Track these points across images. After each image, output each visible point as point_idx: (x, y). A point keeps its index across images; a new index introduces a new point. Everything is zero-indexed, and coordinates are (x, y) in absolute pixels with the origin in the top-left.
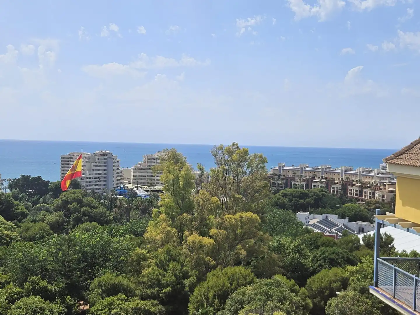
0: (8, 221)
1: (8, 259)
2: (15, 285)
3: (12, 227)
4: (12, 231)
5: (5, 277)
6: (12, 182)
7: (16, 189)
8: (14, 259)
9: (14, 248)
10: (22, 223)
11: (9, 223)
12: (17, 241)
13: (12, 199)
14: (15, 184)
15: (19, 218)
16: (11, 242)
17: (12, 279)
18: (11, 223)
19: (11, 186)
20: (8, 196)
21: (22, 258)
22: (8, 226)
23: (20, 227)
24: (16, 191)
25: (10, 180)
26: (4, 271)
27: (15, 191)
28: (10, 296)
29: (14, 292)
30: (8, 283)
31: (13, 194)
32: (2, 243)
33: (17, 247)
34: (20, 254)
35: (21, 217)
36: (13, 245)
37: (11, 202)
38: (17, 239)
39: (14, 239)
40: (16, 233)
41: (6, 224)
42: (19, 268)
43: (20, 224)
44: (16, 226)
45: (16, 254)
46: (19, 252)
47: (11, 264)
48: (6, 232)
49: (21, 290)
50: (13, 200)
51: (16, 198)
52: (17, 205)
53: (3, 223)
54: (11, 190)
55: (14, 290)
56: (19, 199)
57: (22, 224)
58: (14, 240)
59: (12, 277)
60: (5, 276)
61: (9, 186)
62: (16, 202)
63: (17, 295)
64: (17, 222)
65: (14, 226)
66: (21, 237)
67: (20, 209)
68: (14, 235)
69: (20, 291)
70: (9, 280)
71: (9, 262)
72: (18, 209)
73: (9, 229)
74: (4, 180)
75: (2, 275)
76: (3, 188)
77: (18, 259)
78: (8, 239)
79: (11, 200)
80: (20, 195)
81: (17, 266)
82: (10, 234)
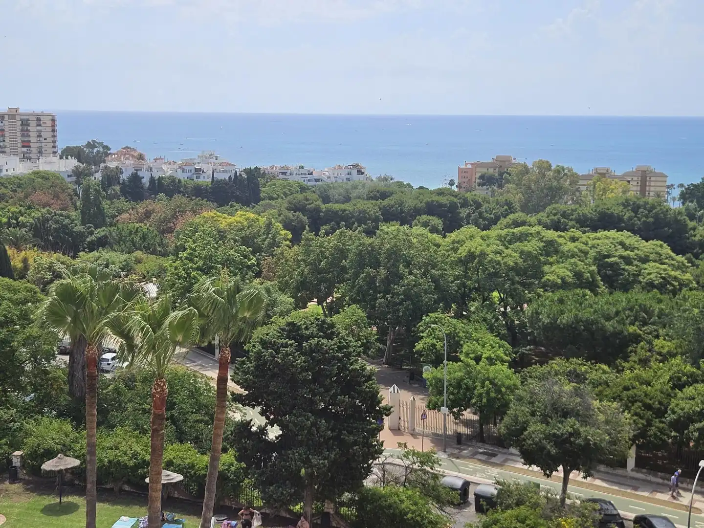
0: (677, 255)
1: (675, 317)
2: (685, 361)
3: (684, 265)
4: (683, 272)
5: (668, 346)
6: (686, 189)
7: (692, 202)
8: (684, 317)
9: (685, 299)
10: (699, 259)
11: (680, 258)
12: (691, 289)
13: (685, 217)
14: (690, 193)
15: (695, 251)
16: (680, 290)
17: (679, 350)
18: (683, 259)
19: (684, 197)
20: (680, 213)
21: (699, 318)
22: (677, 262)
23: (697, 266)
24: (692, 205)
25: (681, 185)
26: (667, 335)
27: (690, 204)
28: (675, 376)
29: (682, 371)
30: (674, 355)
31: (687, 209)
32: (667, 289)
33: (690, 299)
34: (696, 311)
35: (698, 249)
36: (684, 296)
37: (685, 222)
38: (691, 286)
39: (686, 285)
40: (689, 275)
41: (673, 259)
42: (694, 334)
43: (697, 262)
44: (690, 265)
45: (688, 310)
46: (694, 306)
47: (679, 325)
48: (673, 273)
49: (695, 370)
50: (687, 218)
51: (692, 217)
52: (694, 229)
53: (670, 257)
54: (683, 204)
55: (683, 369)
56: (696, 218)
57: (700, 261)
58: (686, 287)
59: (681, 347)
60: (669, 344)
61: (680, 195)
62: (691, 224)
63: (688, 378)
64: (692, 257)
65: (687, 264)
66: (698, 283)
67: (698, 235)
68: (687, 280)
69: (693, 372)
70: (675, 352)
71: (677, 321)
72: (695, 236)
73: (678, 268)
74: (672, 185)
75: (664, 342)
76: (669, 199)
77: (692, 319)
78: (676, 284)
79: (684, 219)
80: (699, 211)
81: (690, 330)
82: (679, 276)
